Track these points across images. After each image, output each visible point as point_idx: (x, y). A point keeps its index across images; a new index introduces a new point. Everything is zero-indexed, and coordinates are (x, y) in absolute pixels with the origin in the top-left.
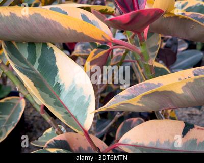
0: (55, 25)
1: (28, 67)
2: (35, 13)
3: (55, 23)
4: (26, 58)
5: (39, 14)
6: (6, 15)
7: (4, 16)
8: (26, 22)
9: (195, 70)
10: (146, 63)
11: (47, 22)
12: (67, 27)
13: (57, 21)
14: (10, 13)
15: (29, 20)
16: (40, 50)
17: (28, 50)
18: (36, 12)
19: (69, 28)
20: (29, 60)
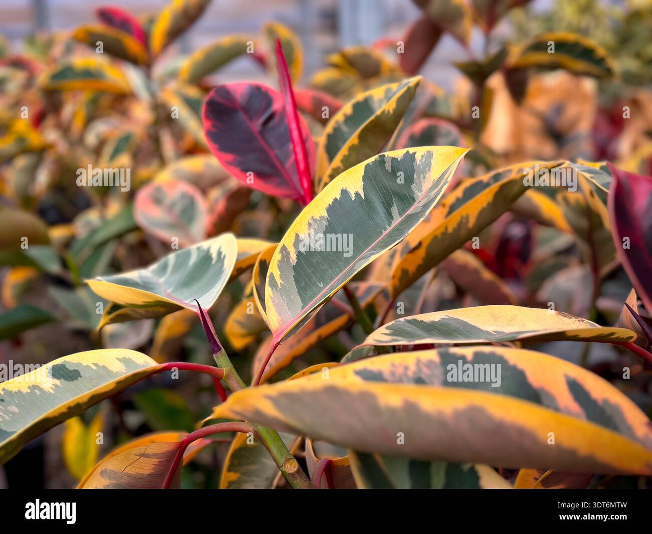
16: (443, 473)
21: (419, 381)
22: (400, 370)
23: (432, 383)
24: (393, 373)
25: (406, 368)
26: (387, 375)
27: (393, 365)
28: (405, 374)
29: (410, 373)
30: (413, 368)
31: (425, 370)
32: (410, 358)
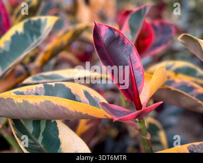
0: (63, 109)
1: (33, 142)
2: (46, 101)
3: (63, 108)
4: (31, 133)
5: (50, 101)
6: (19, 102)
7: (17, 102)
8: (37, 107)
9: (189, 146)
10: (144, 137)
11: (56, 107)
12: (74, 111)
13: (65, 106)
14: (23, 100)
15: (40, 106)
16: (45, 124)
17: (33, 125)
18: (47, 99)
19: (76, 111)
20: (34, 135)
21: (37, 94)
22: (30, 91)
23: (41, 95)
24: (27, 92)
25: (32, 90)
26: (25, 93)
27: (28, 89)
28: (32, 93)
29: (33, 92)
30: (34, 90)
31: (39, 91)
32: (34, 87)
